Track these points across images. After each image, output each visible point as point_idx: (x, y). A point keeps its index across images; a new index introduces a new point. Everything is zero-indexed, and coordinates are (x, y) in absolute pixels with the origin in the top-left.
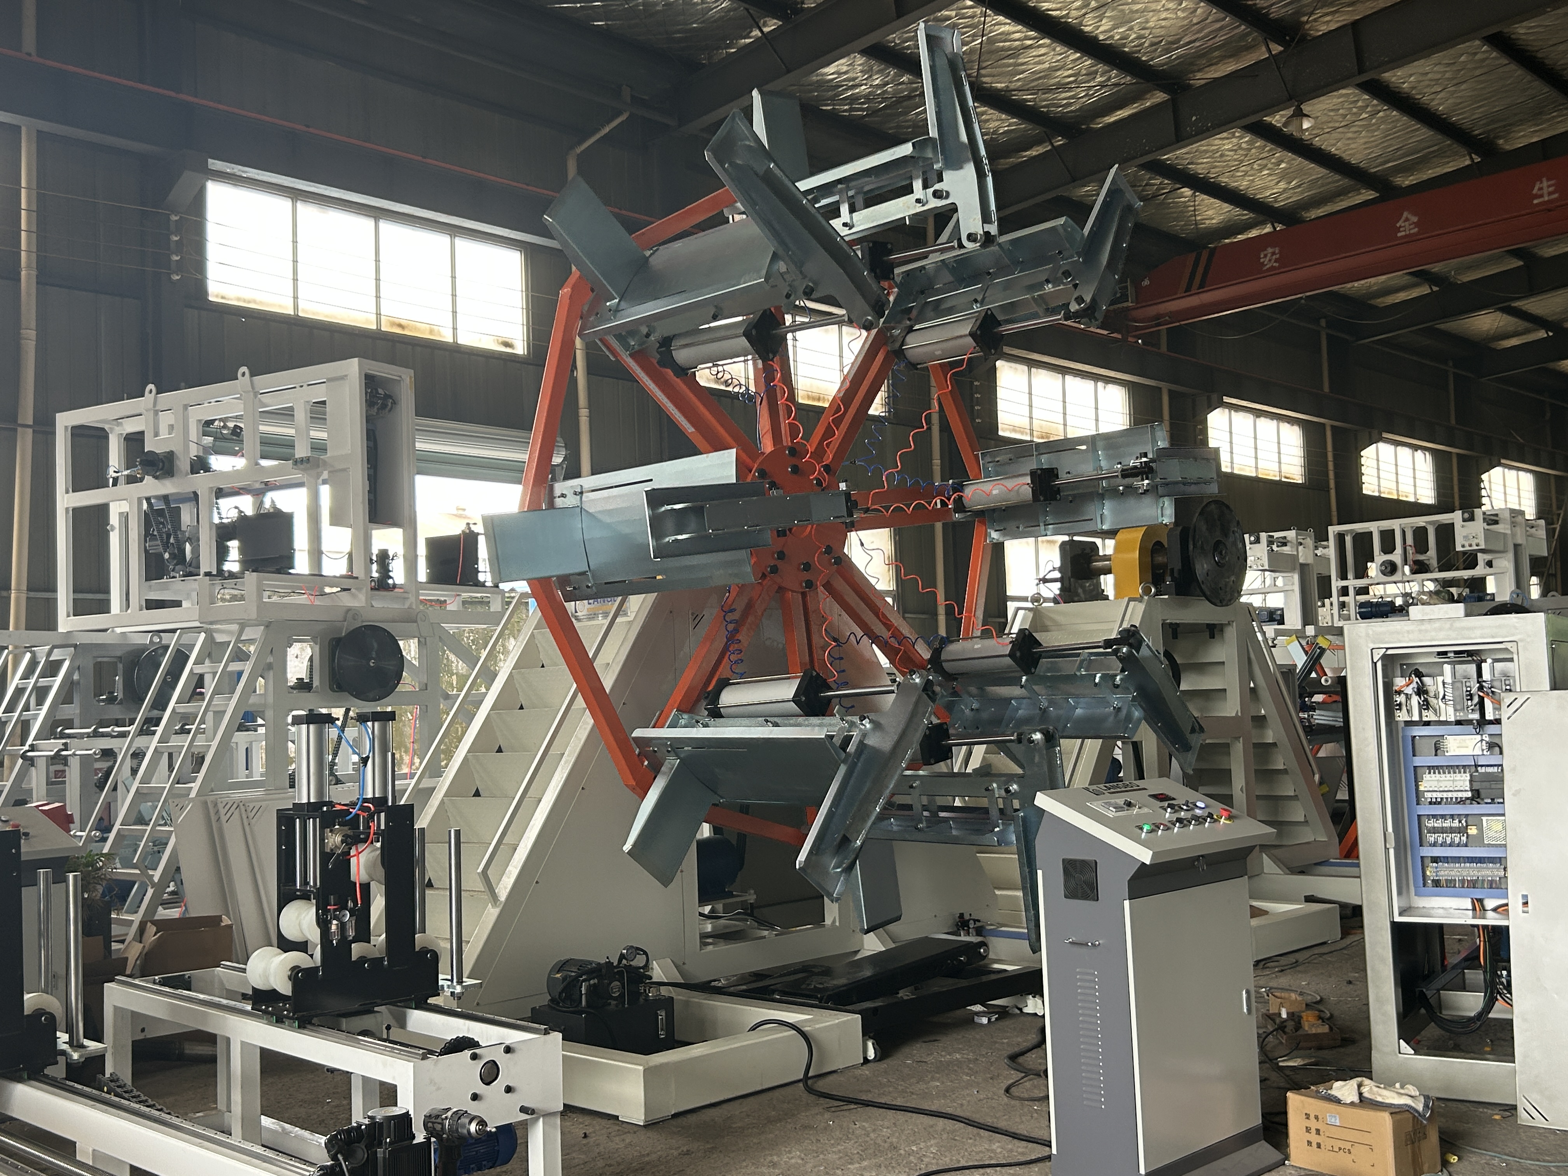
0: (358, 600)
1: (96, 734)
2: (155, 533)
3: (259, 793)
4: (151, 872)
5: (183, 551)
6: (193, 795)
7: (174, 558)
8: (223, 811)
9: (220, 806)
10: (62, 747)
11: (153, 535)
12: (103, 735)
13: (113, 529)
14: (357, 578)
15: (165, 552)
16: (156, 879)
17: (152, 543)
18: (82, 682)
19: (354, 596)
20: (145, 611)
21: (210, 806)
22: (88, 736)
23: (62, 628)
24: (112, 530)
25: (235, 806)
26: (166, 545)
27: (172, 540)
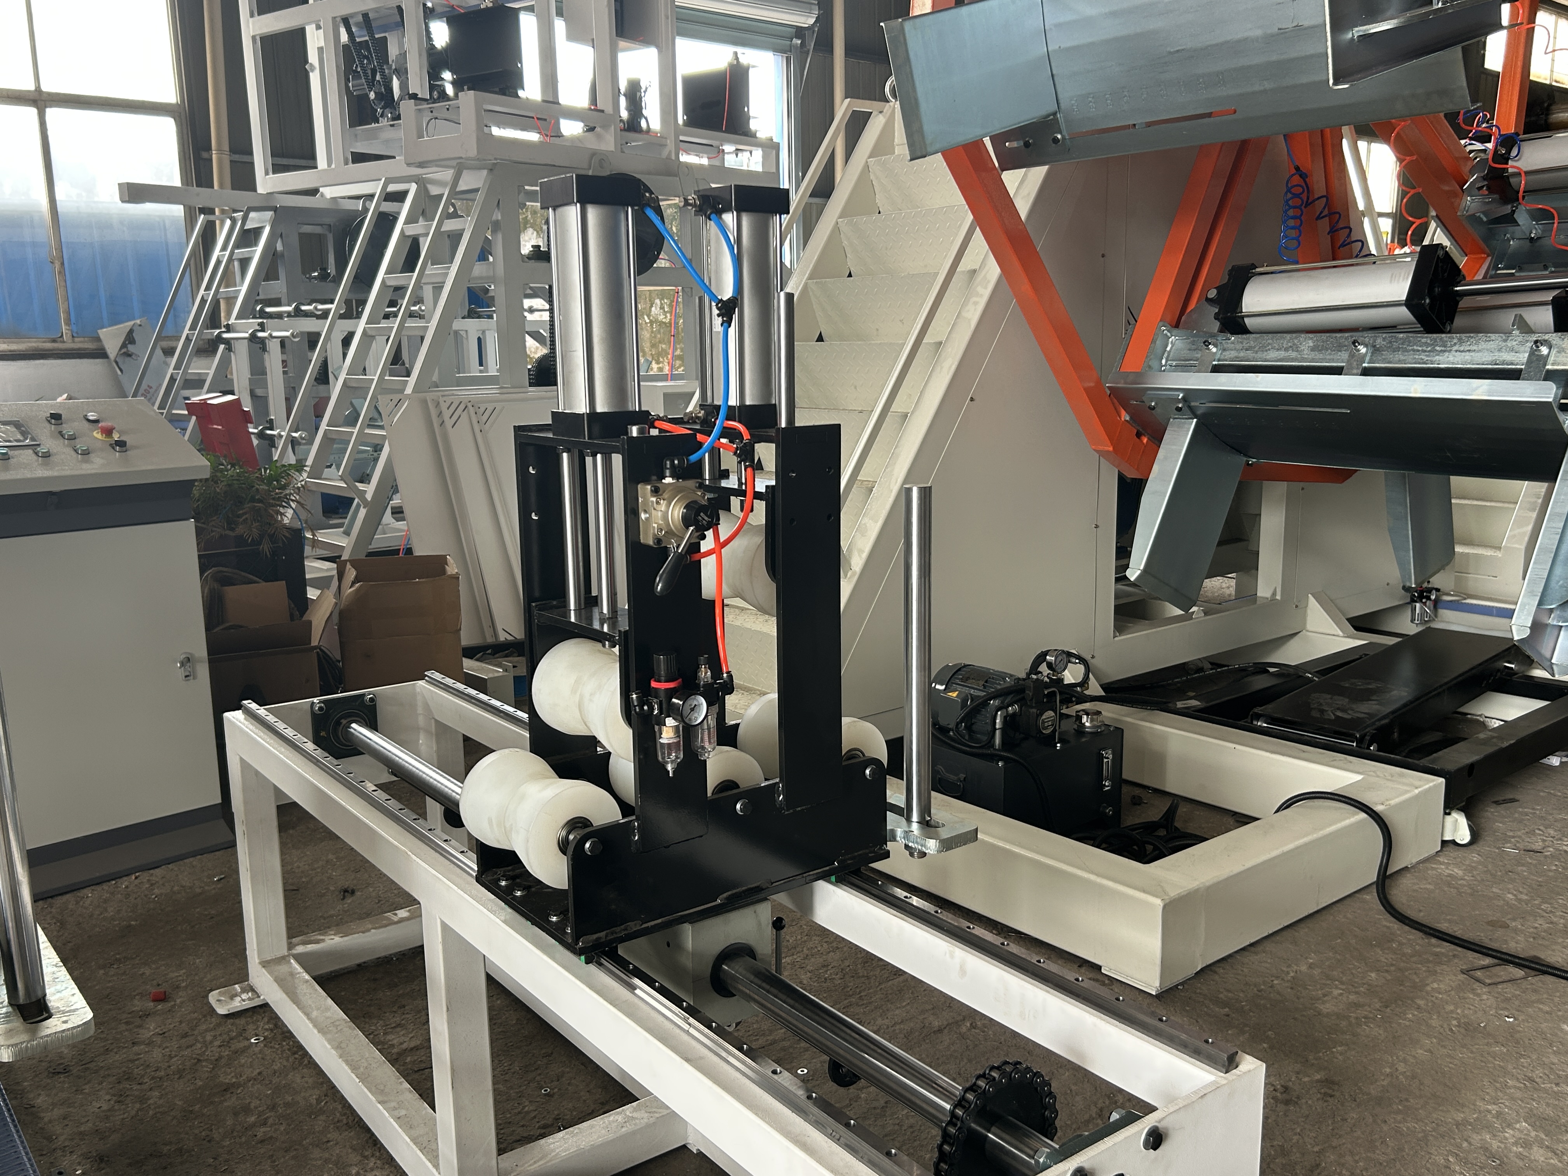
0: (608, 142)
1: (298, 313)
2: (359, 69)
3: (490, 391)
4: (361, 486)
5: (390, 90)
6: (409, 390)
7: (381, 100)
8: (447, 414)
9: (443, 407)
10: (258, 328)
11: (356, 71)
12: (307, 314)
13: (313, 68)
14: (602, 111)
15: (370, 91)
16: (369, 497)
17: (355, 82)
18: (286, 254)
19: (599, 137)
20: (351, 165)
21: (431, 406)
22: (289, 315)
23: (261, 189)
24: (312, 71)
25: (462, 407)
26: (371, 83)
27: (378, 77)
